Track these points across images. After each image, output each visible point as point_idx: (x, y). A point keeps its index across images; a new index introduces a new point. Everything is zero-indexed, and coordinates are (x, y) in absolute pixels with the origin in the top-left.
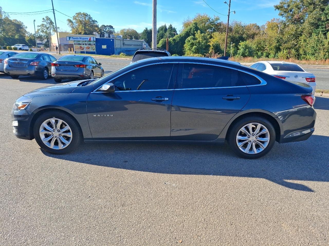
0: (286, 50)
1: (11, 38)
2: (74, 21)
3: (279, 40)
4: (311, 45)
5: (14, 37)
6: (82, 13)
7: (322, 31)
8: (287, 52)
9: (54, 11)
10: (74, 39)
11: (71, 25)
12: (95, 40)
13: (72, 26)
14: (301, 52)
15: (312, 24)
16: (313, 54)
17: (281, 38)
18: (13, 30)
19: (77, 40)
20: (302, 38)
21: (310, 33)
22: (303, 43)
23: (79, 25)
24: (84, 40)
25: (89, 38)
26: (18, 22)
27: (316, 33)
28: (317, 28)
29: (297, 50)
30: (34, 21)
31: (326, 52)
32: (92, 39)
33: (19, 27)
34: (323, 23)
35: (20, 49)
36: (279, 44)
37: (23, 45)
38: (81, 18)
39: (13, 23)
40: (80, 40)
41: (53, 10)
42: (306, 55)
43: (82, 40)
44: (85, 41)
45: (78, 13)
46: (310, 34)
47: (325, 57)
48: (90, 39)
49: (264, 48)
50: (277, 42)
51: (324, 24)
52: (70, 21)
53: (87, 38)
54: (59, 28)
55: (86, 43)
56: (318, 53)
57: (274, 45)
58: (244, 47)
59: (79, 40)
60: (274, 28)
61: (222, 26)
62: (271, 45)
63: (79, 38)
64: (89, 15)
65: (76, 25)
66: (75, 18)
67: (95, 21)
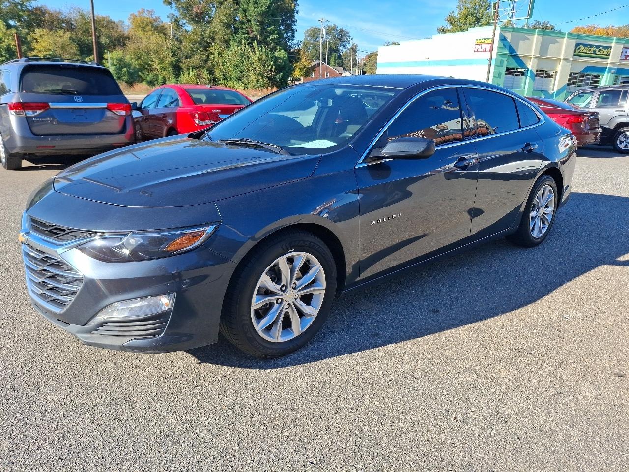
0: (192, 71)
3: (175, 51)
4: (233, 62)
7: (245, 39)
8: (194, 75)
14: (217, 73)
15: (228, 26)
16: (239, 79)
17: (178, 48)
20: (215, 48)
21: (226, 41)
22: (218, 58)
27: (235, 40)
28: (235, 33)
29: (211, 72)
31: (259, 75)
34: (243, 25)
36: (177, 60)
42: (227, 80)
46: (227, 43)
47: (259, 84)
49: (150, 66)
50: (172, 56)
51: (245, 27)
56: (246, 77)
57: (168, 60)
58: (115, 63)
60: (147, 29)
61: (47, 15)
62: (162, 61)
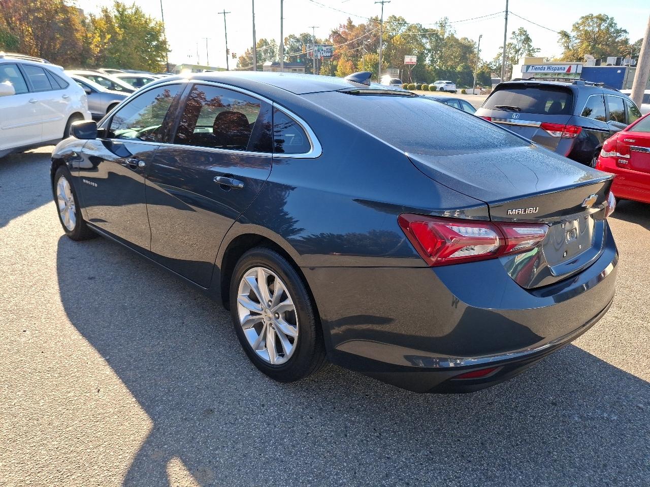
1: (449, 72)
2: (573, 34)
5: (454, 68)
6: (595, 15)
9: (507, 14)
10: (536, 69)
11: (566, 42)
12: (580, 71)
13: (566, 45)
18: (455, 57)
19: (542, 71)
23: (582, 42)
24: (556, 71)
25: (567, 67)
26: (469, 42)
30: (481, 36)
32: (573, 70)
33: (467, 50)
35: (442, 89)
37: (446, 83)
38: (589, 26)
39: (459, 43)
40: (549, 71)
41: (507, 12)
43: (553, 72)
44: (559, 74)
45: (586, 17)
48: (569, 70)
52: (565, 35)
53: (563, 66)
54: (538, 50)
55: (560, 77)
59: (546, 71)
63: (546, 67)
64: (612, 19)
65: (575, 42)
66: (576, 27)
67: (623, 31)
